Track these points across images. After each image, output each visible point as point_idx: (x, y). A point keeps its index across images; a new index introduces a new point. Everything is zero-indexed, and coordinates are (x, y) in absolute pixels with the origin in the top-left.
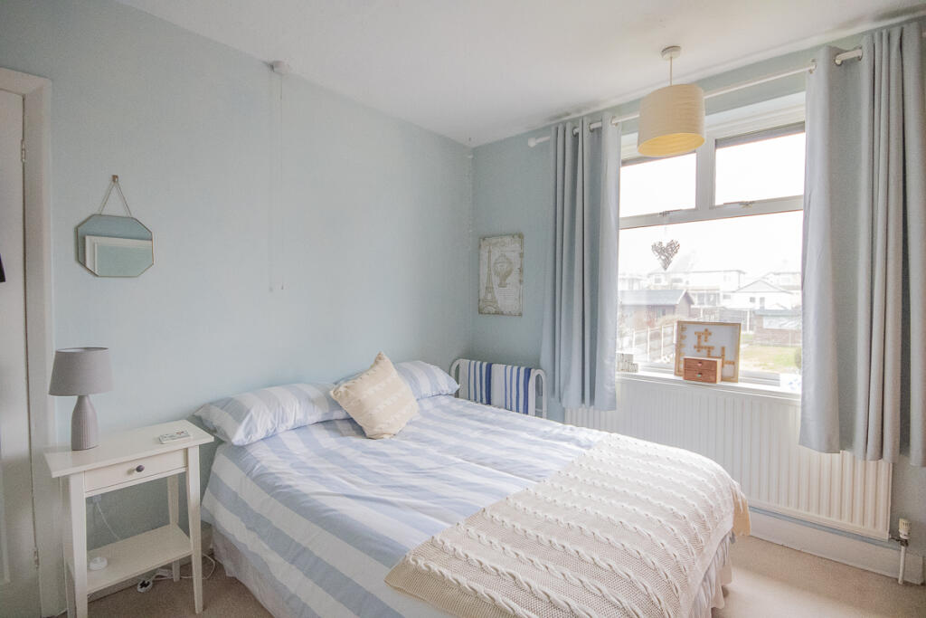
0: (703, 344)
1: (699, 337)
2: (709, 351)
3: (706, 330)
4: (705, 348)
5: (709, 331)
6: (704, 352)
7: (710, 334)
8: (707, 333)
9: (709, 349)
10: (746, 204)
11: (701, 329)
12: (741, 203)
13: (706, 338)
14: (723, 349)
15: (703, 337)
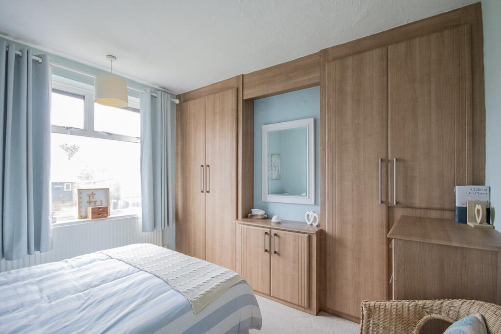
0: (92, 200)
1: (89, 197)
2: (95, 203)
3: (93, 193)
4: (93, 202)
5: (94, 193)
6: (92, 204)
7: (95, 194)
8: (93, 194)
9: (95, 202)
10: (110, 134)
11: (90, 192)
12: (107, 133)
13: (93, 197)
14: (101, 201)
15: (91, 197)
